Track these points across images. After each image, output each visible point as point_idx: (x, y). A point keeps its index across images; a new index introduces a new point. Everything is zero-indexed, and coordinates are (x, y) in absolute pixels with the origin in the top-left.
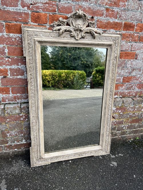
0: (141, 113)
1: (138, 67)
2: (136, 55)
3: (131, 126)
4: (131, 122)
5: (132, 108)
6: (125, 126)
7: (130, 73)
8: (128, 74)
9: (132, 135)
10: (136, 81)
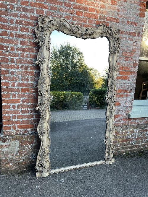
0: (127, 135)
1: (122, 109)
2: (120, 104)
3: (122, 144)
4: (122, 142)
5: (121, 132)
6: (118, 144)
7: (118, 113)
8: (116, 114)
9: (124, 150)
10: (122, 117)
